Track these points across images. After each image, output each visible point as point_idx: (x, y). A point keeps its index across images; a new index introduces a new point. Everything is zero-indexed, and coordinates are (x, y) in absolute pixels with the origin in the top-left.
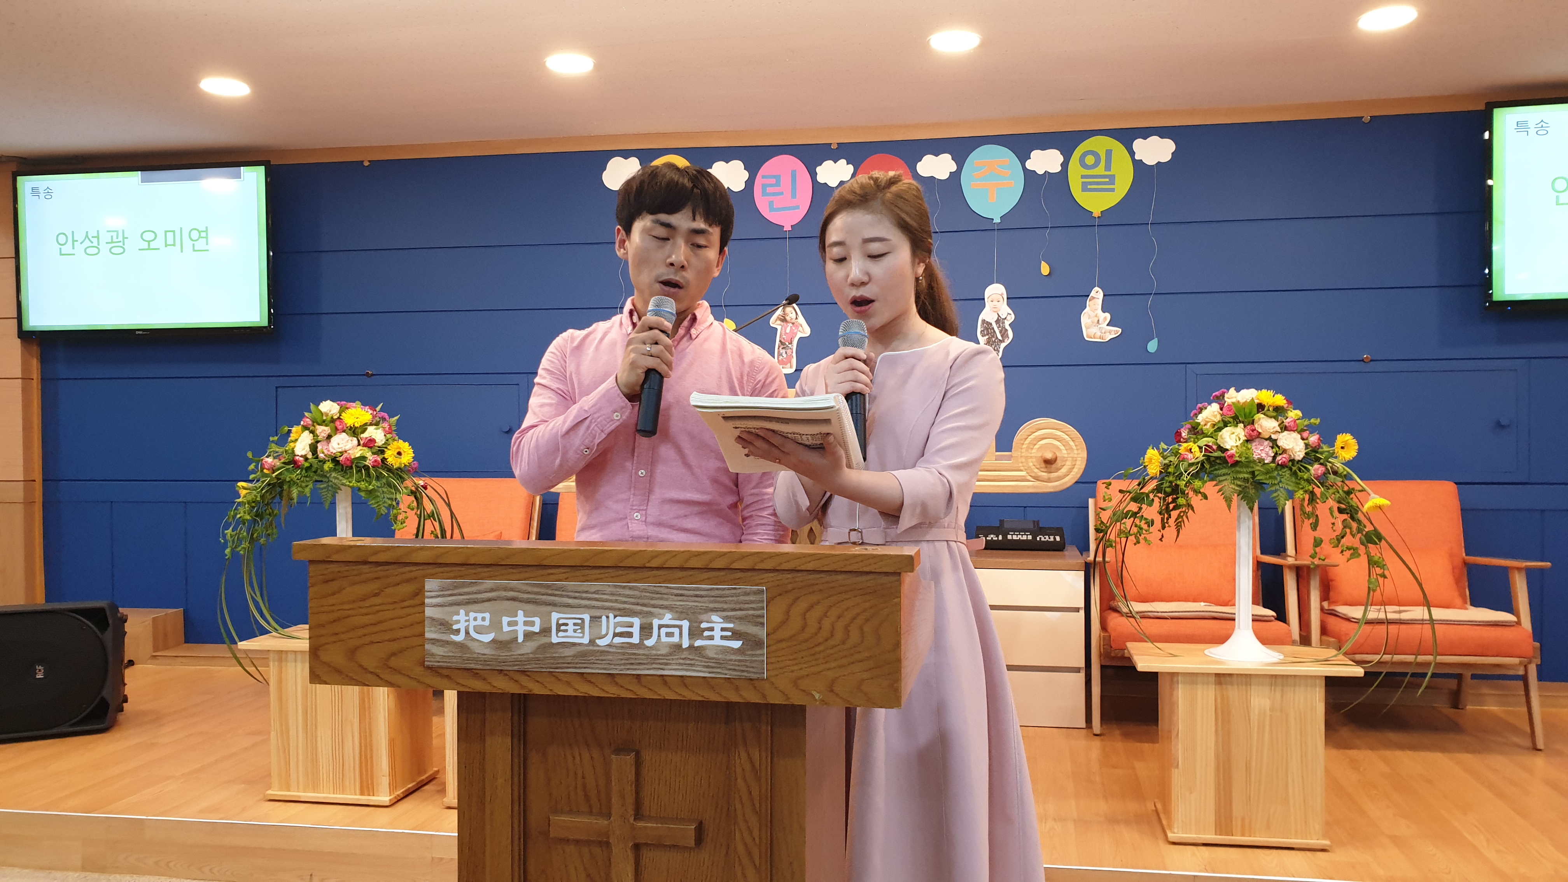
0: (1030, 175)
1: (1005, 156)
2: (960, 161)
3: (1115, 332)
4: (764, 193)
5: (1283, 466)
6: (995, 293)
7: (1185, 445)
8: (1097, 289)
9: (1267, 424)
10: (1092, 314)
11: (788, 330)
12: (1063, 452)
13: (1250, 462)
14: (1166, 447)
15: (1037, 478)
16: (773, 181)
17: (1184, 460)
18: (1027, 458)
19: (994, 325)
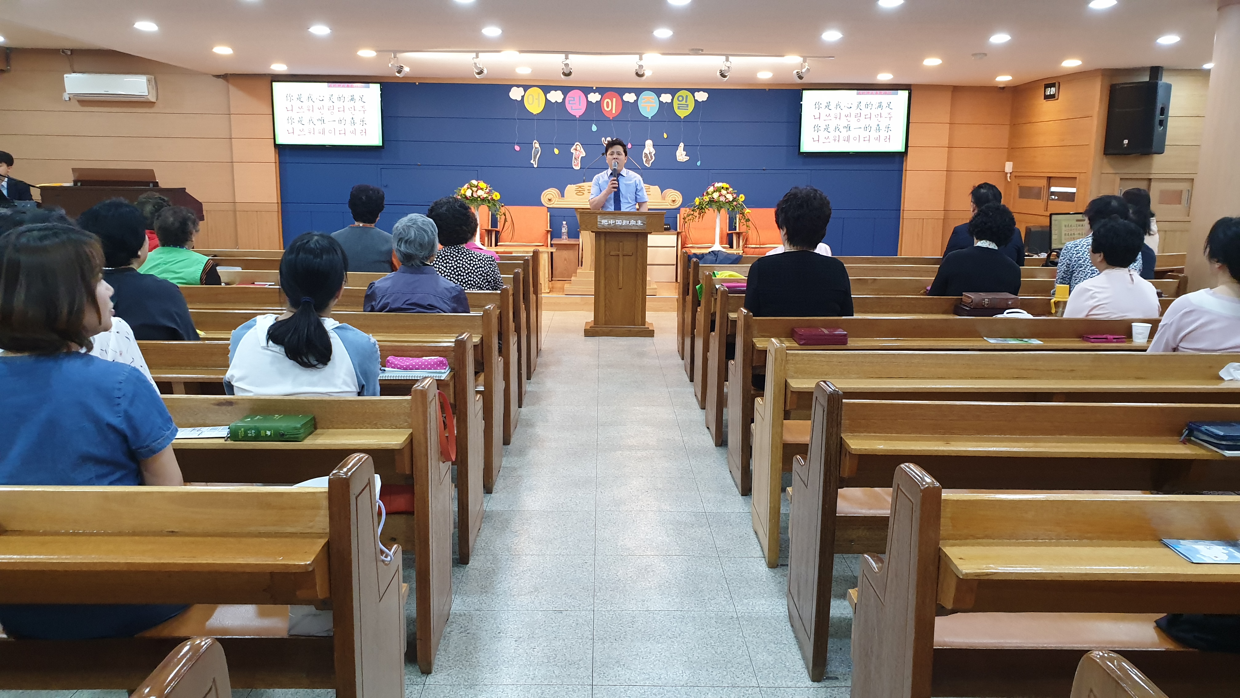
0: (661, 102)
1: (653, 96)
2: (638, 96)
3: (687, 158)
4: (569, 103)
5: (727, 202)
6: (649, 143)
7: (705, 197)
8: (682, 143)
9: (724, 192)
10: (680, 152)
11: (577, 154)
12: (677, 198)
13: (720, 201)
14: (700, 197)
15: (671, 205)
16: (572, 99)
17: (705, 201)
18: (669, 200)
19: (649, 155)
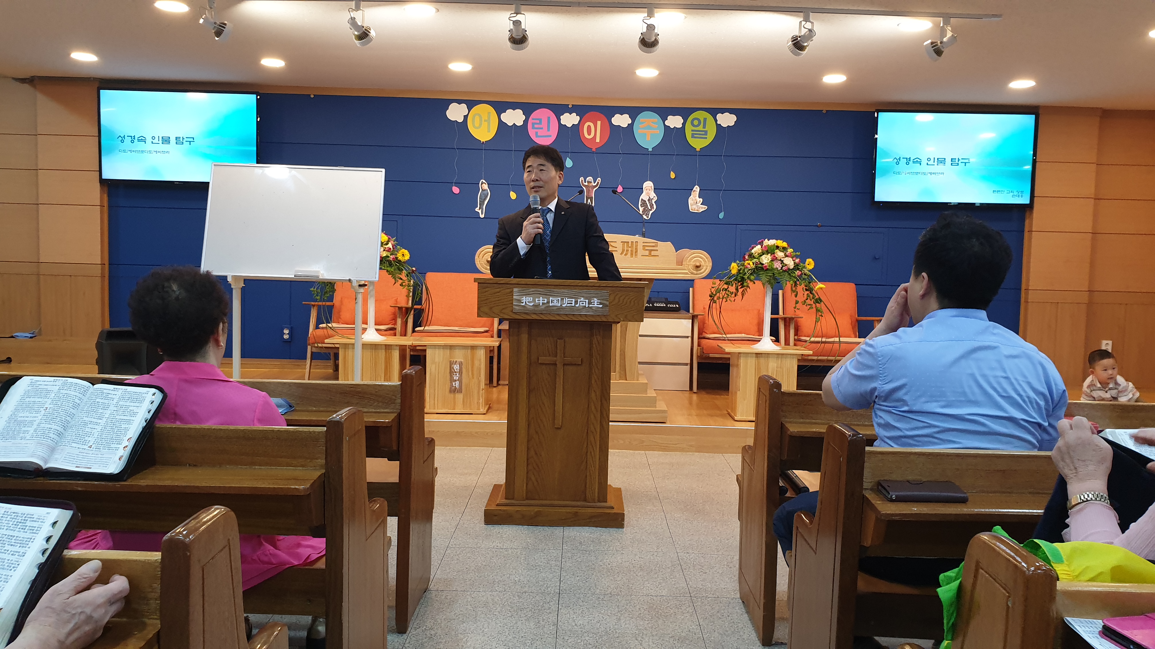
0: (667, 128)
1: (655, 118)
2: (633, 119)
3: (704, 208)
4: (533, 128)
5: (785, 271)
6: (648, 185)
7: (747, 262)
8: (697, 186)
9: (780, 254)
10: (693, 198)
12: (703, 263)
13: (772, 269)
14: (739, 262)
15: (692, 273)
16: (538, 121)
17: (747, 268)
18: (688, 265)
19: (647, 202)
